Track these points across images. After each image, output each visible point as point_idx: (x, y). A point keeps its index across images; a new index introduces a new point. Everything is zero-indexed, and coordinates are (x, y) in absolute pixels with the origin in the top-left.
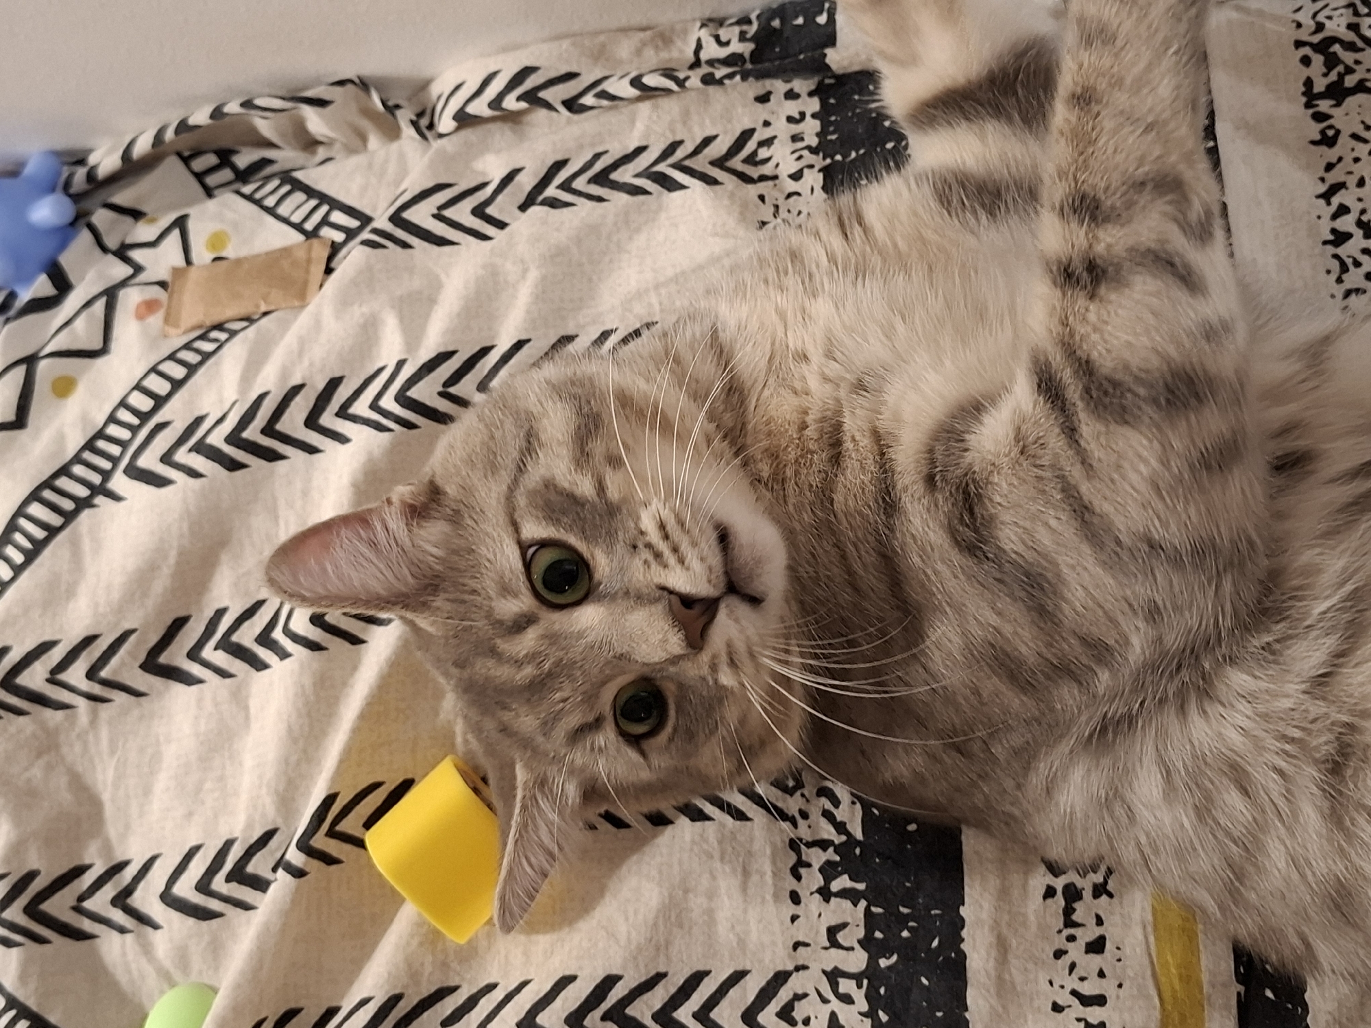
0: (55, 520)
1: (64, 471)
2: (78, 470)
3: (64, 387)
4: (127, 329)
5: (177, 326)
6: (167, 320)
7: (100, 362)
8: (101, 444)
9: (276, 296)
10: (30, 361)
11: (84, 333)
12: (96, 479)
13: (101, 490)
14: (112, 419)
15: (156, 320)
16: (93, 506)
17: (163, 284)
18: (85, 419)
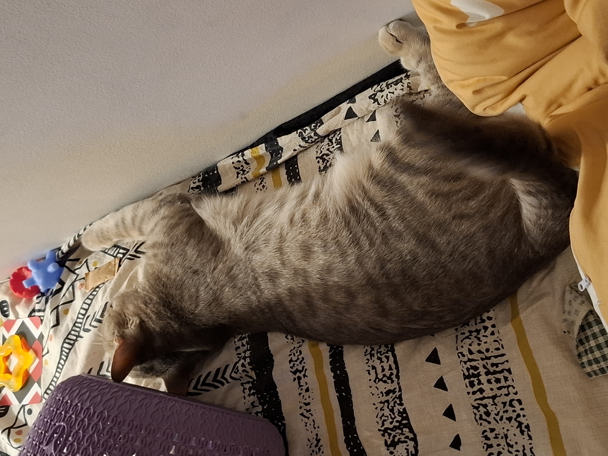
0: (70, 347)
1: (70, 334)
2: (73, 332)
3: (66, 312)
4: (78, 293)
5: (88, 289)
6: (85, 288)
7: (73, 303)
8: (77, 325)
9: (108, 276)
10: (57, 307)
11: (68, 296)
12: (77, 334)
13: (78, 336)
14: (78, 318)
15: (83, 289)
16: (78, 341)
17: (84, 278)
18: (72, 319)
